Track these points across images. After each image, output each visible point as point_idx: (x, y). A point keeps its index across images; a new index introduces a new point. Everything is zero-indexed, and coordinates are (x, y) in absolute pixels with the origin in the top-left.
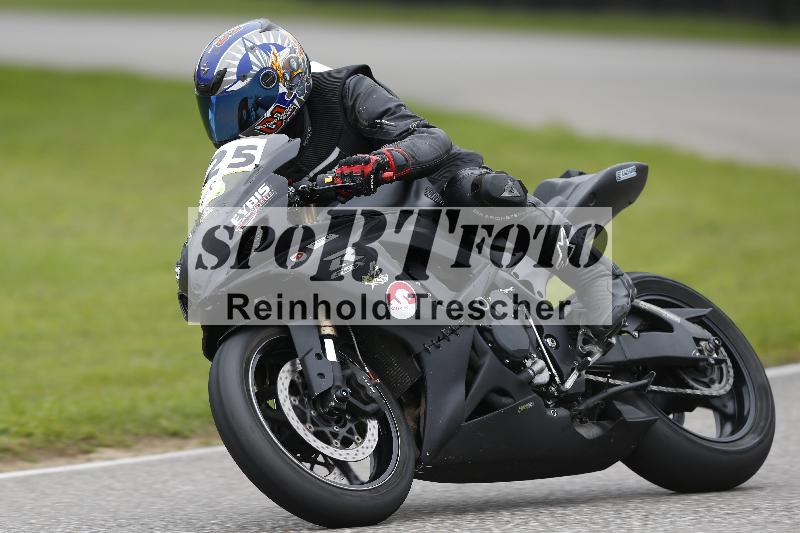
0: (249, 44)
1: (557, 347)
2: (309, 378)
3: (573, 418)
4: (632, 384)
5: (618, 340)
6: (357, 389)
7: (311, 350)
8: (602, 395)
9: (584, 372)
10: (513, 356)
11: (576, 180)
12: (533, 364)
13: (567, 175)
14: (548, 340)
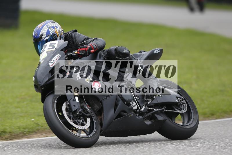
0: (49, 27)
1: (139, 99)
2: (71, 107)
3: (144, 119)
4: (160, 109)
5: (156, 97)
6: (84, 110)
7: (71, 99)
8: (152, 112)
9: (146, 106)
10: (127, 101)
11: (143, 53)
12: (133, 104)
13: (140, 52)
14: (137, 97)
